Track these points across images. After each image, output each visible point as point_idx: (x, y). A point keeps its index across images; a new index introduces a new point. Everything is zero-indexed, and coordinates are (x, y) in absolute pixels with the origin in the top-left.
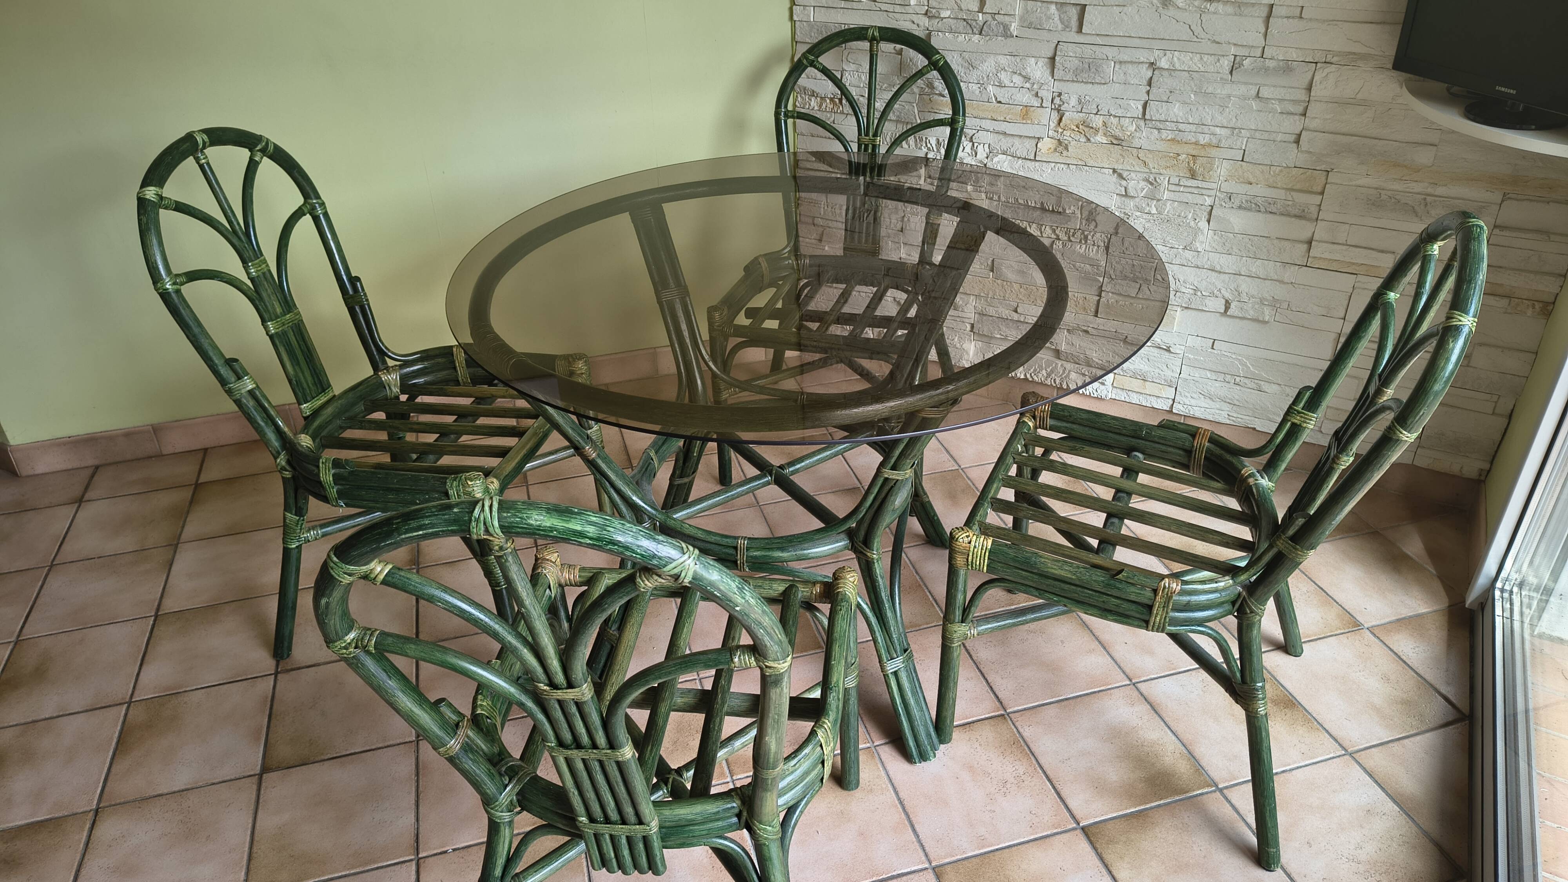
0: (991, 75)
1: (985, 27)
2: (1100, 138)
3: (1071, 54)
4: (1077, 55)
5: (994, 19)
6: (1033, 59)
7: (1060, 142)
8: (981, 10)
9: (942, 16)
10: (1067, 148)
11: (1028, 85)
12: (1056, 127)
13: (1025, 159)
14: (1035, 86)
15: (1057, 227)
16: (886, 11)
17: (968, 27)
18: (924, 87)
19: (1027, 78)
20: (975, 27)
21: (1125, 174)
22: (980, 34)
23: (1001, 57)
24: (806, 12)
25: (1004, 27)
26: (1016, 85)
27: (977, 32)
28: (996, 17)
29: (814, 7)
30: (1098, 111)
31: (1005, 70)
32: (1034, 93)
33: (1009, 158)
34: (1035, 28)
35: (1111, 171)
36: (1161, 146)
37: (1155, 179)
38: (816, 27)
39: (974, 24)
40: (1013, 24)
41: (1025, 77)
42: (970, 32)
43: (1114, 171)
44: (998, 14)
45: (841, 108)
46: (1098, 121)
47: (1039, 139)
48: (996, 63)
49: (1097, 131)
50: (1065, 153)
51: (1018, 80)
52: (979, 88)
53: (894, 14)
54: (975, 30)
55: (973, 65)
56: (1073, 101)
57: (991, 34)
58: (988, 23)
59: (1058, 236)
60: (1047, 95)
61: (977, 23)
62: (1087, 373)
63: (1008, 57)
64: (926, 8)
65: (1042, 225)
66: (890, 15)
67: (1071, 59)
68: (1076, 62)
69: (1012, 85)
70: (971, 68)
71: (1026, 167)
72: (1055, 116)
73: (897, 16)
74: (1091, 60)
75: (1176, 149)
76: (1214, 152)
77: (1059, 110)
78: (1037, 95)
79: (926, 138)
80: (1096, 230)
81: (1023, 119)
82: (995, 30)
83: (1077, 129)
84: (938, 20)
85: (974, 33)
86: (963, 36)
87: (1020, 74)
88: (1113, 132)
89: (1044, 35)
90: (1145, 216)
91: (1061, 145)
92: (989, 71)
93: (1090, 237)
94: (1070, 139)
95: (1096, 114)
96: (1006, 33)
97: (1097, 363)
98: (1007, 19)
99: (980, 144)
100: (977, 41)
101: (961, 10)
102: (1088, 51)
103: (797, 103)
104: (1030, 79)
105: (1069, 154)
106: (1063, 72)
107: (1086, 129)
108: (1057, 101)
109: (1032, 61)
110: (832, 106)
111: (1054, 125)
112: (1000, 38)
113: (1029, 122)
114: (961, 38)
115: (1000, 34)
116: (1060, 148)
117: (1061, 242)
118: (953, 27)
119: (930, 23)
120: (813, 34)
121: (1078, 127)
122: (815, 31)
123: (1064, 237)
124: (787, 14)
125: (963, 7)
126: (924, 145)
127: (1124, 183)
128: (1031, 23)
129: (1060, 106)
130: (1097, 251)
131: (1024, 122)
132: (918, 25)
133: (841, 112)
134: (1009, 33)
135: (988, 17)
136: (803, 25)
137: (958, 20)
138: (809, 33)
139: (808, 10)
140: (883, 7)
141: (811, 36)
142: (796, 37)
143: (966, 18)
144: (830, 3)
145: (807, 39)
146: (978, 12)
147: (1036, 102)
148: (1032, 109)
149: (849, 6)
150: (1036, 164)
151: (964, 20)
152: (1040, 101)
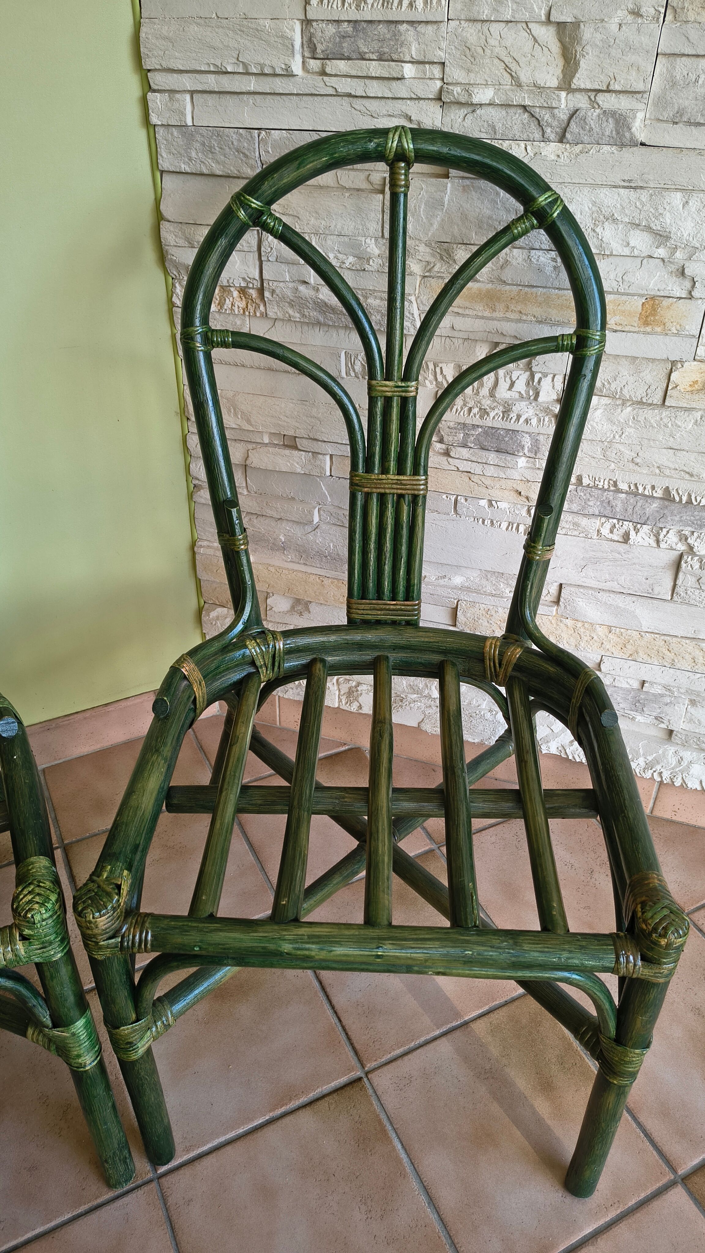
1: (572, 123)
5: (594, 104)
6: (679, 195)
8: (566, 84)
9: (475, 100)
11: (662, 252)
13: (641, 403)
14: (679, 255)
15: (693, 533)
16: (350, 95)
17: (533, 126)
18: (432, 260)
19: (661, 238)
20: (549, 125)
22: (562, 139)
23: (605, 191)
24: (176, 105)
25: (617, 122)
26: (636, 253)
27: (552, 137)
28: (601, 98)
29: (192, 93)
31: (615, 221)
32: (673, 268)
34: (689, 123)
38: (198, 138)
39: (547, 117)
40: (640, 115)
41: (657, 234)
42: (537, 135)
44: (608, 91)
45: (262, 308)
47: (674, 363)
48: (594, 203)
51: (640, 241)
53: (366, 102)
54: (548, 130)
57: (586, 139)
58: (581, 113)
59: (691, 548)
61: (553, 116)
63: (622, 191)
64: (439, 84)
65: (661, 529)
66: (358, 104)
69: (627, 251)
71: (641, 418)
73: (373, 106)
78: (682, 273)
79: (435, 366)
81: (646, 323)
82: (596, 129)
84: (463, 112)
85: (545, 139)
86: (522, 144)
87: (648, 229)
96: (624, 136)
98: (622, 104)
99: (545, 375)
100: (553, 157)
101: (519, 85)
104: (668, 238)
109: (677, 198)
110: (243, 304)
112: (606, 148)
113: (659, 329)
115: (606, 140)
117: (696, 558)
118: (499, 126)
119: (447, 120)
120: (193, 154)
122: (198, 146)
124: (136, 112)
125: (524, 78)
126: (431, 377)
128: (680, 112)
131: (649, 329)
133: (262, 314)
134: (627, 135)
135: (581, 101)
136: (172, 135)
137: (512, 111)
138: (185, 150)
139: (178, 100)
140: (345, 85)
141: (190, 159)
142: (160, 161)
143: (527, 102)
144: (226, 83)
145: (183, 166)
146: (559, 88)
147: (678, 289)
148: (666, 302)
149: (266, 85)
150: (665, 413)
151: (524, 107)
152: (688, 284)
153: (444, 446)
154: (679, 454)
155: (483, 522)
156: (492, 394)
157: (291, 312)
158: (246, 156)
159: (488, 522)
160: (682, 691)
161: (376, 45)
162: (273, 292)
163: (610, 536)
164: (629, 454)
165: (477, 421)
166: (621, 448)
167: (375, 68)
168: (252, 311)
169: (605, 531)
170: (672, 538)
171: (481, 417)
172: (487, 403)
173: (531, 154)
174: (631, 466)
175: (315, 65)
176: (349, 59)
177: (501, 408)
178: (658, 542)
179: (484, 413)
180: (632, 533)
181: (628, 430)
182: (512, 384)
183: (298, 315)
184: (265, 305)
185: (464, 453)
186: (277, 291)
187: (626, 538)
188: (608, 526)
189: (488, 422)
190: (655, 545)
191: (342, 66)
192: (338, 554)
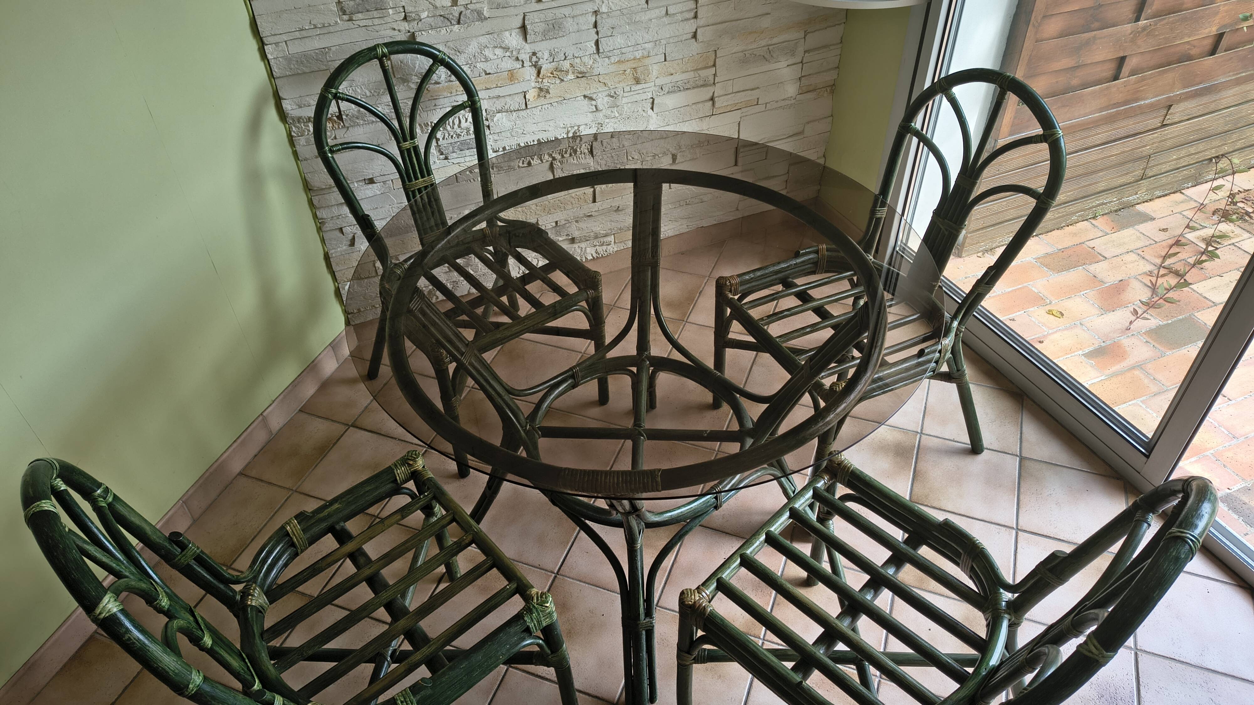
0: (477, 54)
1: (461, 17)
2: (571, 76)
3: (537, 20)
4: (542, 20)
5: (467, 8)
6: (507, 32)
7: (541, 89)
8: (455, 4)
9: (422, 17)
10: (548, 92)
11: (508, 54)
12: (536, 79)
13: (518, 110)
14: (514, 53)
15: (553, 152)
17: (446, 20)
19: (506, 49)
20: (452, 19)
21: (594, 96)
22: (459, 23)
23: (481, 37)
24: (279, 48)
25: (478, 13)
26: (499, 56)
27: (455, 23)
28: (469, 6)
29: (286, 42)
30: (566, 57)
31: (488, 47)
32: (514, 58)
33: (504, 114)
34: (503, 8)
35: (582, 97)
36: (612, 68)
37: (615, 93)
38: (294, 59)
39: (451, 16)
40: (485, 9)
41: (504, 48)
42: (449, 24)
43: (585, 96)
44: (471, 3)
45: (342, 124)
46: (566, 65)
47: (526, 92)
48: (478, 43)
49: (567, 72)
50: (548, 96)
51: (499, 52)
52: (470, 68)
53: (374, 27)
54: (453, 21)
55: (460, 50)
56: (546, 55)
57: (468, 21)
58: (463, 13)
59: (554, 158)
60: (525, 56)
61: (453, 16)
62: (598, 244)
63: (487, 36)
64: (404, 14)
65: (541, 155)
66: (369, 28)
67: (539, 24)
68: (543, 25)
69: (496, 57)
70: (458, 54)
71: (521, 116)
72: (534, 71)
73: (377, 28)
74: (554, 21)
75: (623, 67)
76: (647, 61)
77: (535, 66)
78: (517, 59)
80: (581, 143)
81: (511, 81)
82: (471, 17)
83: (552, 76)
84: (416, 22)
85: (452, 25)
86: (444, 28)
87: (501, 47)
88: (579, 69)
89: (512, 11)
90: (613, 120)
91: (543, 92)
92: (474, 52)
93: (578, 150)
94: (548, 84)
95: (565, 59)
96: (481, 17)
97: (603, 234)
98: (478, 6)
100: (458, 31)
101: (436, 8)
102: (550, 15)
103: (293, 134)
104: (509, 48)
105: (551, 95)
106: (534, 36)
107: (558, 73)
108: (534, 59)
109: (507, 34)
110: (331, 125)
111: (534, 77)
112: (477, 23)
113: (516, 82)
114: (443, 31)
115: (475, 20)
116: (542, 94)
117: (558, 162)
118: (433, 24)
119: (411, 26)
120: (292, 66)
121: (552, 73)
122: (294, 62)
123: (558, 157)
124: (258, 55)
125: (438, 5)
127: (594, 103)
128: (499, 5)
129: (536, 62)
130: (585, 158)
131: (513, 83)
132: (399, 31)
133: (342, 126)
134: (483, 17)
135: (463, 9)
136: (279, 61)
137: (436, 17)
138: (288, 66)
139: (281, 46)
140: (362, 23)
141: (291, 69)
142: (274, 73)
143: (442, 14)
144: (304, 33)
145: (287, 73)
146: (452, 6)
147: (518, 65)
148: (515, 71)
149: (325, 31)
150: (528, 111)
151: (441, 16)
152: (521, 63)
153: (444, 156)
154: (539, 124)
155: (470, 181)
156: (459, 126)
157: (358, 121)
158: (321, 61)
159: (472, 180)
160: (572, 218)
161: (374, 5)
162: (347, 115)
163: (523, 166)
164: (520, 131)
165: (456, 140)
166: (516, 129)
167: (375, 14)
168: (337, 127)
169: (521, 165)
170: (547, 157)
171: (458, 138)
172: (458, 131)
173: (449, 31)
174: (523, 135)
175: (346, 17)
176: (362, 12)
177: (466, 131)
178: (541, 160)
179: (459, 136)
180: (531, 161)
181: (517, 122)
182: (466, 120)
183: (362, 121)
184: (343, 122)
185: (454, 155)
186: (350, 114)
187: (529, 164)
188: (521, 162)
189: (462, 138)
190: (540, 162)
191: (360, 16)
192: (407, 225)
